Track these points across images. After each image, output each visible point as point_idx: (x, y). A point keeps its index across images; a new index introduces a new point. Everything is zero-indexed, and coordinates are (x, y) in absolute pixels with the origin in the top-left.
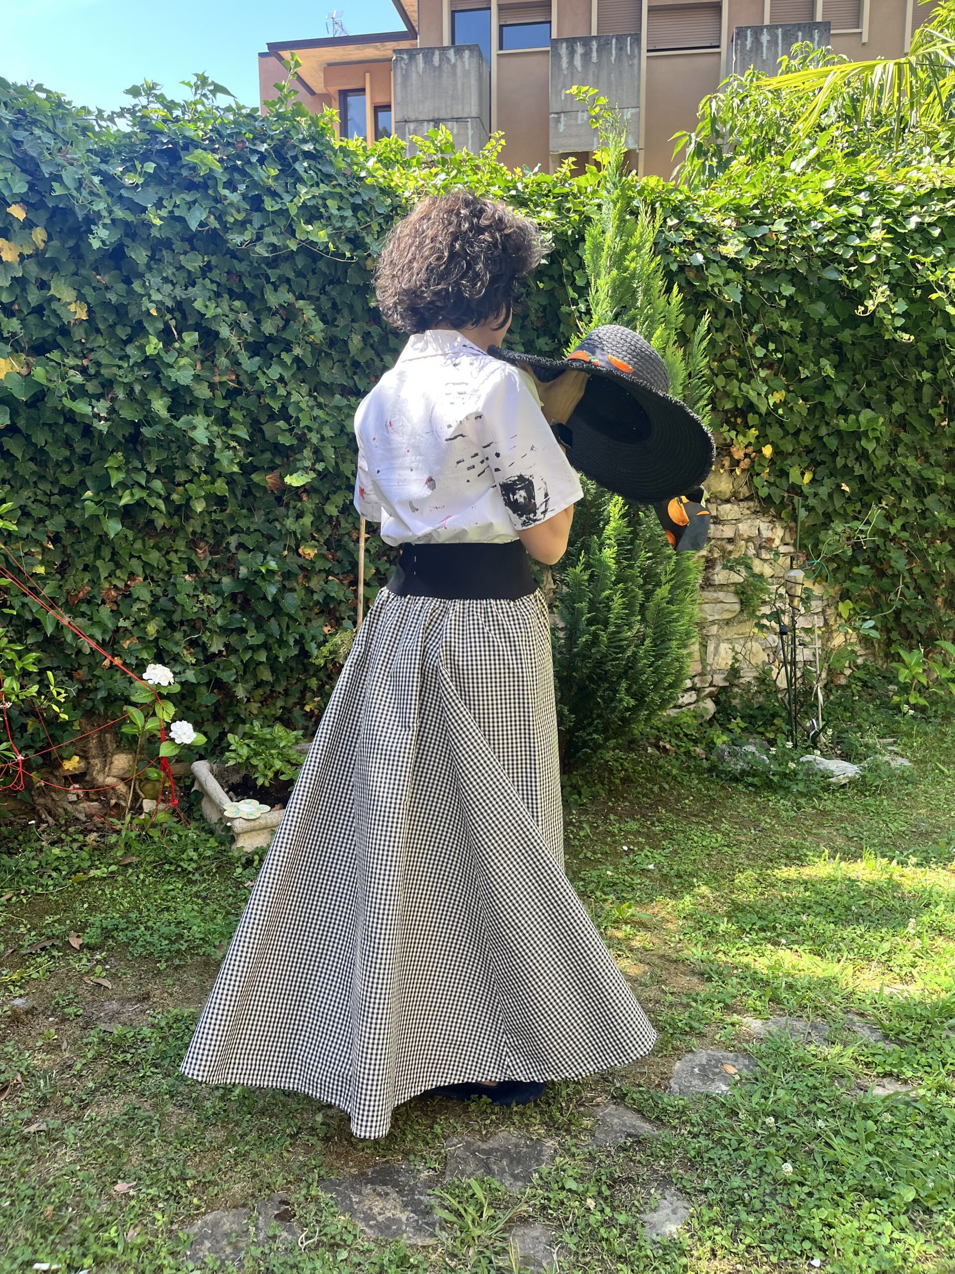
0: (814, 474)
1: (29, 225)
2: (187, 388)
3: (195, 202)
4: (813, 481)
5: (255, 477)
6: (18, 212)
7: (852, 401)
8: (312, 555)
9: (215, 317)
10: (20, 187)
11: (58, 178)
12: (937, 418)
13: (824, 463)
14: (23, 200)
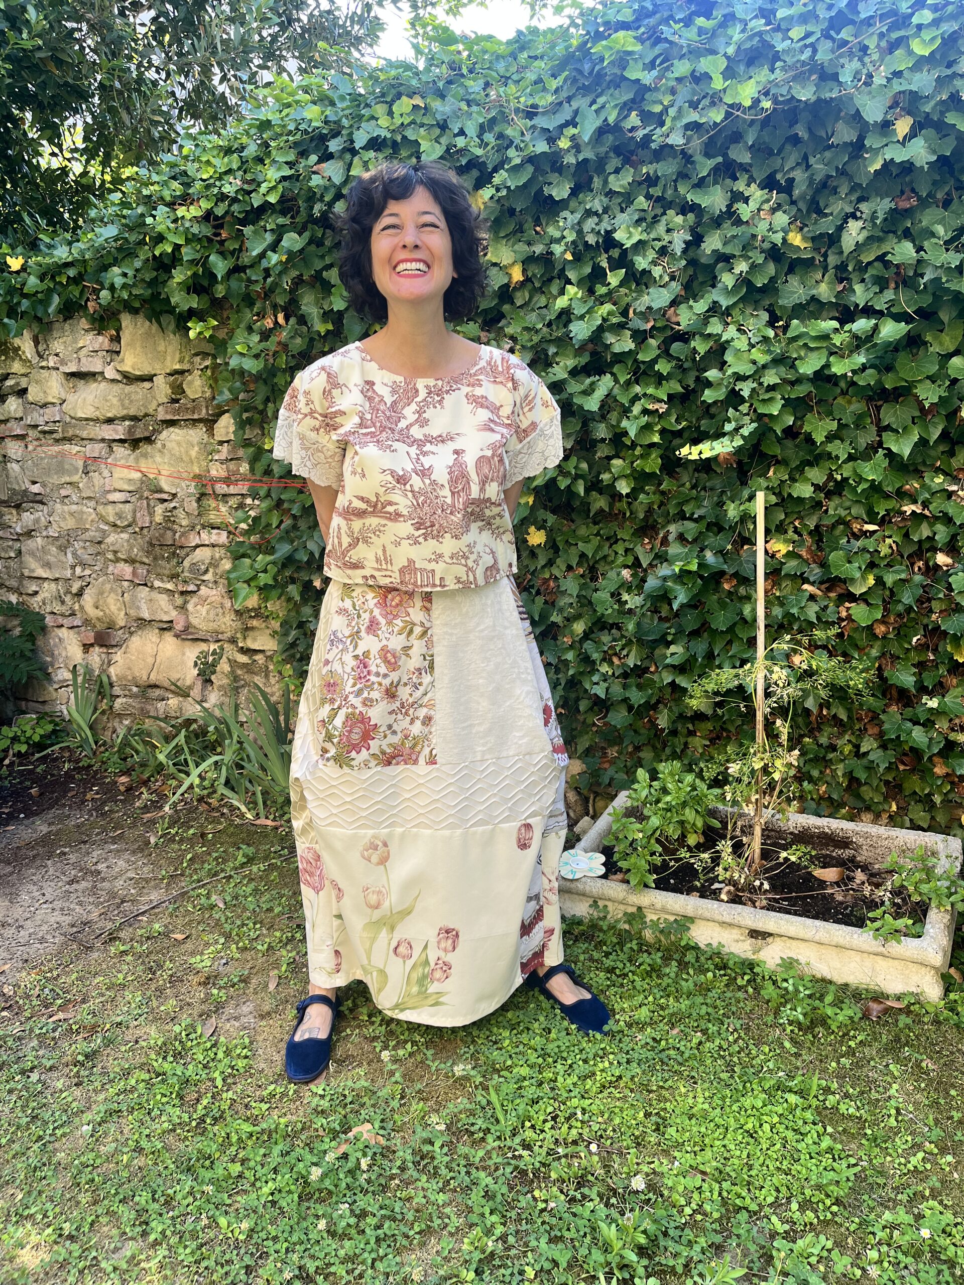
8: (784, 551)
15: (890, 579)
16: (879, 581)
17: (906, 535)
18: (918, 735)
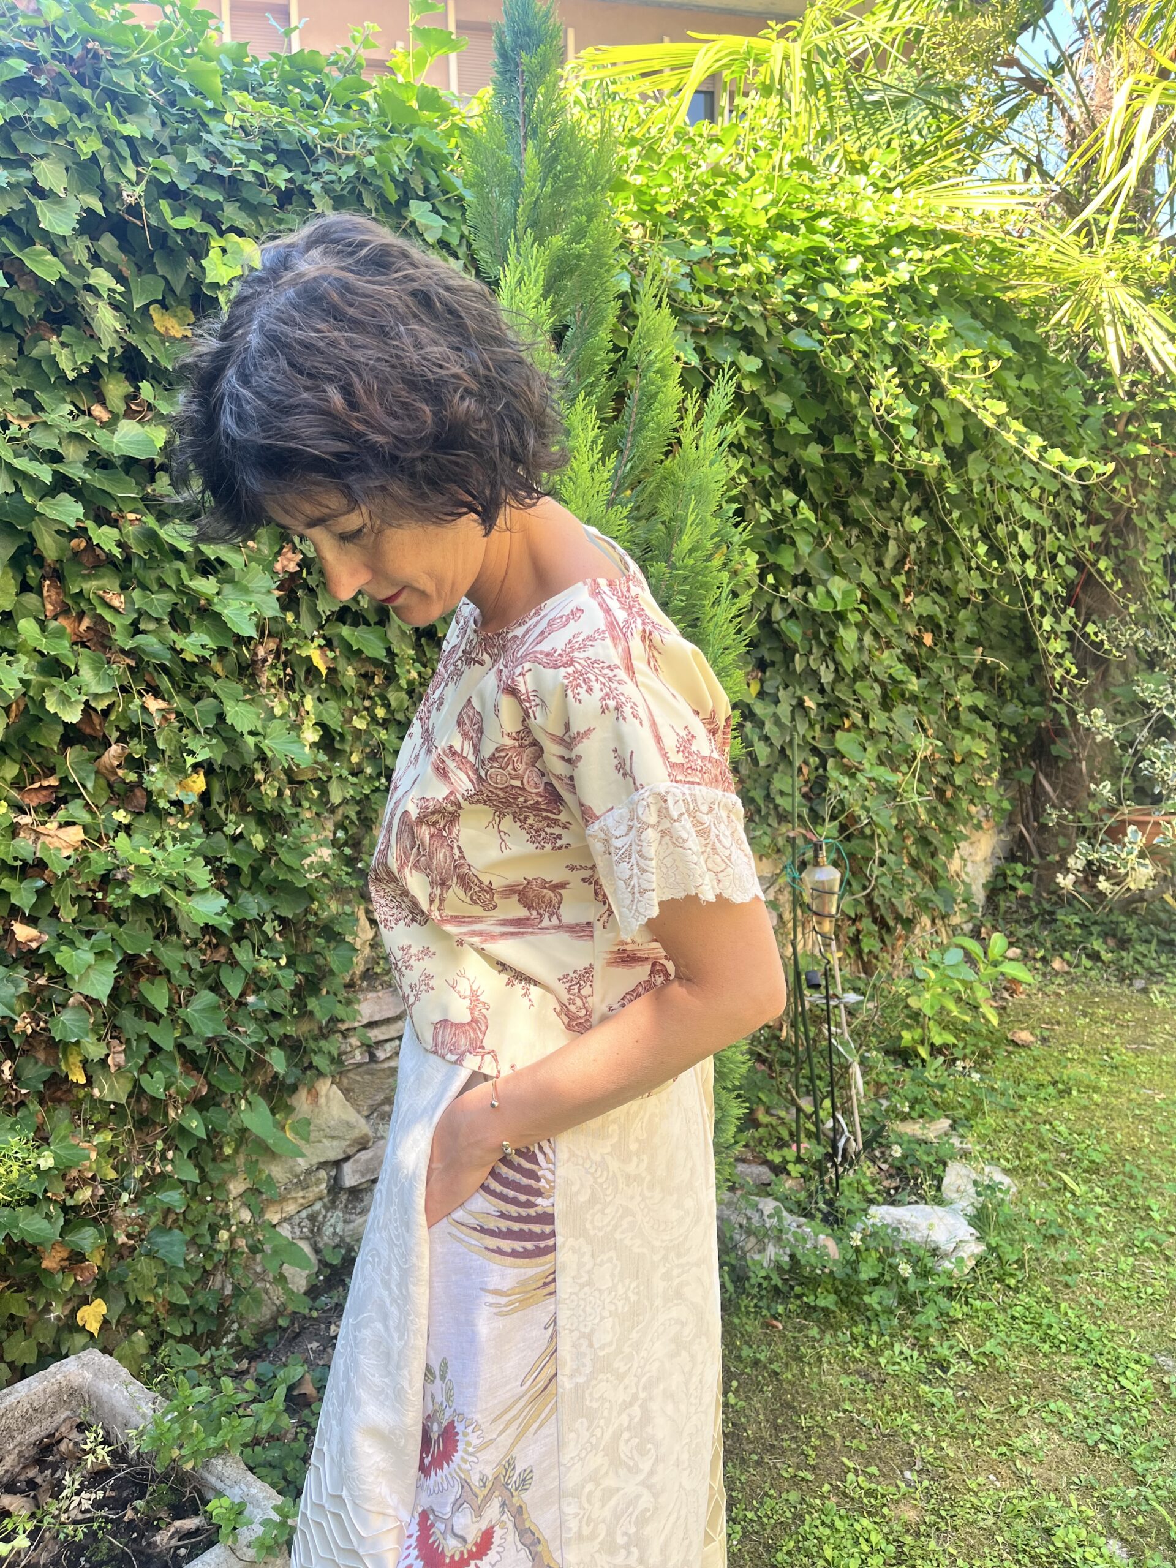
0: (762, 682)
4: (761, 695)
7: (814, 564)
12: (901, 590)
13: (773, 664)
18: (29, 1221)
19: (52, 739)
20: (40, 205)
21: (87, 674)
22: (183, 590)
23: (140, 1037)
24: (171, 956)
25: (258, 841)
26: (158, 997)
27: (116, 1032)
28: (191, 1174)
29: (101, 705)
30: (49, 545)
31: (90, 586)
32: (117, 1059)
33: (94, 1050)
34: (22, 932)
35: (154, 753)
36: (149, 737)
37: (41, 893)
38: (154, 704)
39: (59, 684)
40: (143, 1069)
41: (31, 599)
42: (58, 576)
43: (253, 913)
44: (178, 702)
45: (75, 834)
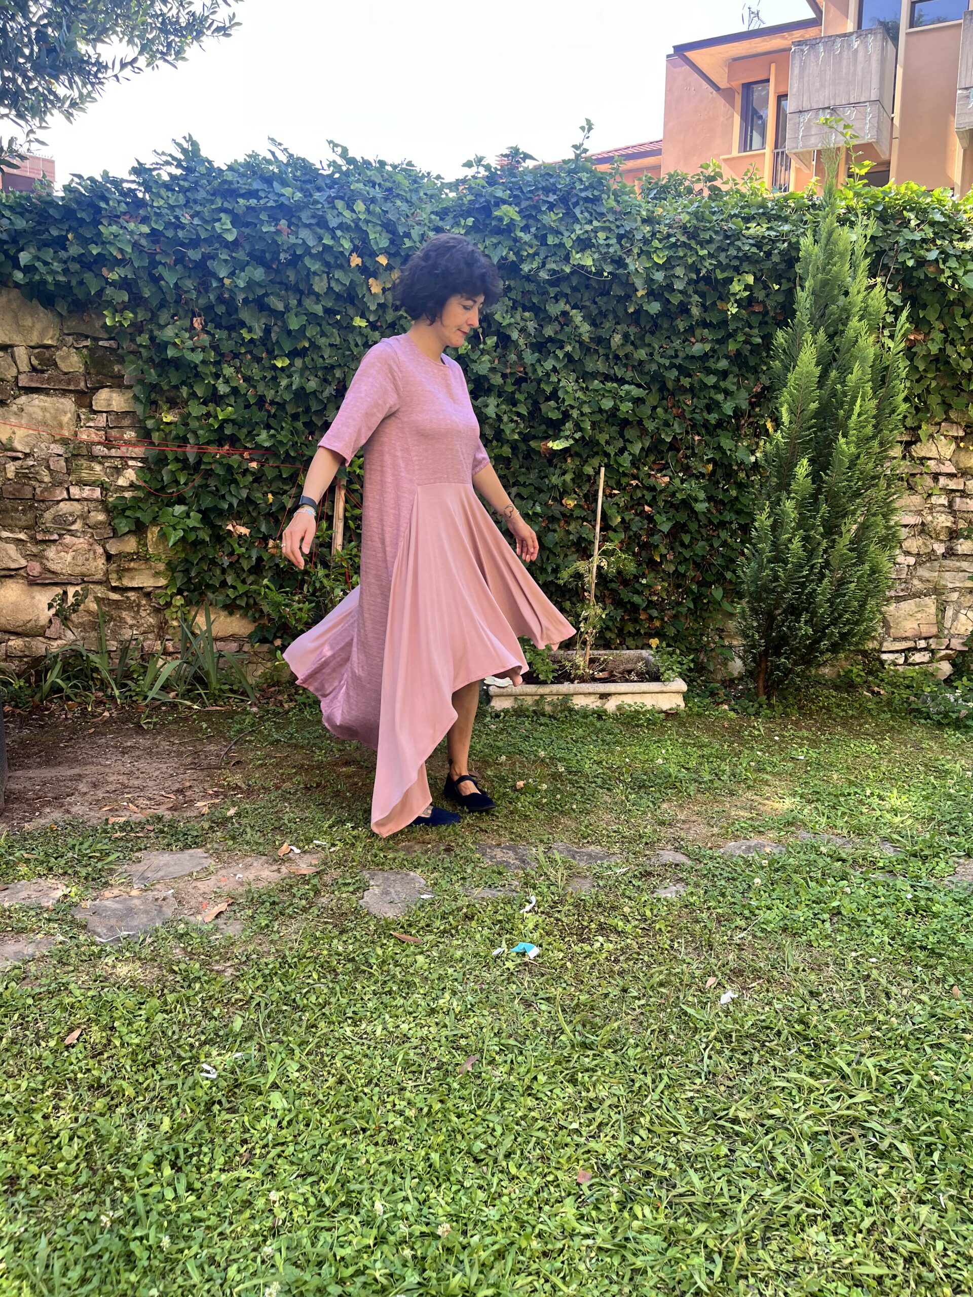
1: (389, 268)
2: (485, 377)
3: (499, 243)
5: (533, 444)
6: (383, 260)
8: (573, 504)
9: (510, 325)
10: (384, 243)
11: (408, 235)
14: (386, 252)
15: (627, 519)
16: (623, 519)
17: (631, 497)
18: (636, 599)
19: (664, 448)
20: (675, 281)
21: (676, 426)
22: (711, 398)
23: (680, 553)
24: (693, 526)
25: (734, 493)
26: (686, 539)
27: (672, 549)
28: (692, 606)
29: (679, 437)
30: (670, 385)
31: (682, 398)
32: (670, 557)
33: (664, 551)
34: (647, 508)
35: (694, 455)
36: (693, 449)
37: (654, 497)
38: (697, 438)
39: (667, 429)
40: (680, 563)
41: (665, 402)
42: (673, 395)
43: (728, 519)
44: (707, 438)
45: (667, 479)
